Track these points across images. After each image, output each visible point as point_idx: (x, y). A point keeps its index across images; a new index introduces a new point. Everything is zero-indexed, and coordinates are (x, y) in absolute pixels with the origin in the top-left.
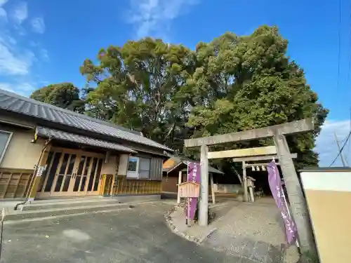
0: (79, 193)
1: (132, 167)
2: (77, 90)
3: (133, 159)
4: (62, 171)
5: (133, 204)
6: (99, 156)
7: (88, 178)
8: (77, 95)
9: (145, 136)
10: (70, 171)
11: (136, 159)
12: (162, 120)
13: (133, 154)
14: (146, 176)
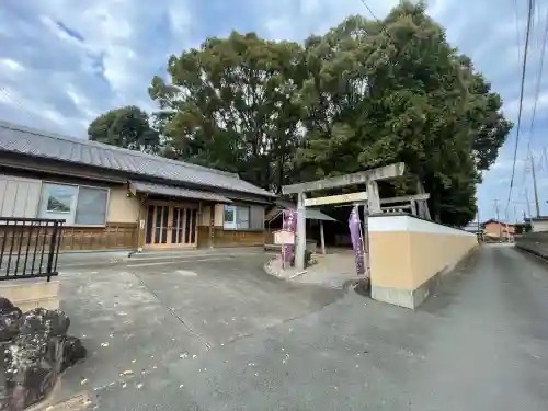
0: (177, 245)
1: (228, 217)
2: (146, 116)
3: (229, 208)
4: (158, 225)
5: (233, 254)
6: (191, 207)
7: (184, 231)
8: (147, 123)
9: (241, 178)
10: (165, 224)
11: (233, 209)
12: (265, 151)
13: (228, 204)
14: (245, 226)
